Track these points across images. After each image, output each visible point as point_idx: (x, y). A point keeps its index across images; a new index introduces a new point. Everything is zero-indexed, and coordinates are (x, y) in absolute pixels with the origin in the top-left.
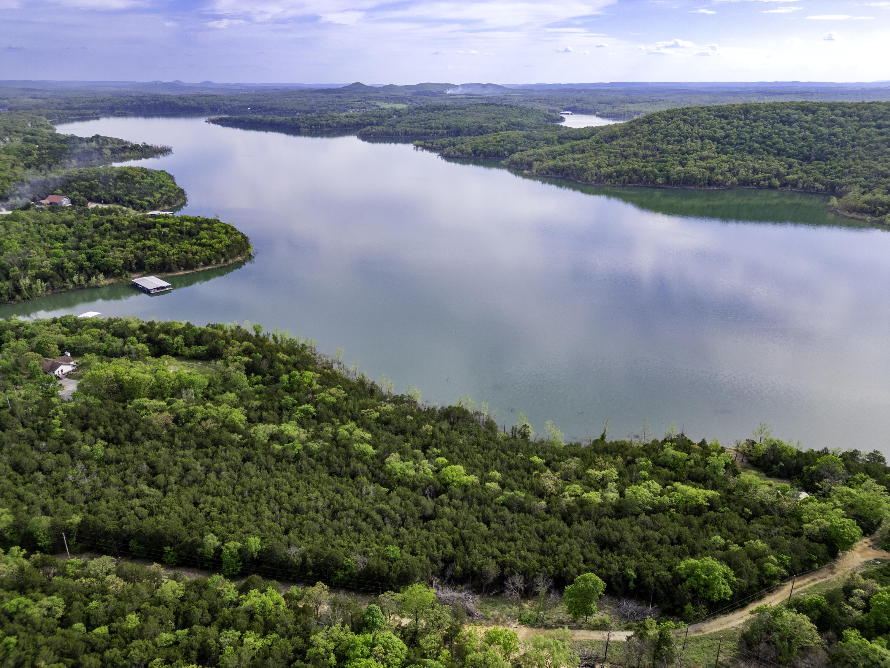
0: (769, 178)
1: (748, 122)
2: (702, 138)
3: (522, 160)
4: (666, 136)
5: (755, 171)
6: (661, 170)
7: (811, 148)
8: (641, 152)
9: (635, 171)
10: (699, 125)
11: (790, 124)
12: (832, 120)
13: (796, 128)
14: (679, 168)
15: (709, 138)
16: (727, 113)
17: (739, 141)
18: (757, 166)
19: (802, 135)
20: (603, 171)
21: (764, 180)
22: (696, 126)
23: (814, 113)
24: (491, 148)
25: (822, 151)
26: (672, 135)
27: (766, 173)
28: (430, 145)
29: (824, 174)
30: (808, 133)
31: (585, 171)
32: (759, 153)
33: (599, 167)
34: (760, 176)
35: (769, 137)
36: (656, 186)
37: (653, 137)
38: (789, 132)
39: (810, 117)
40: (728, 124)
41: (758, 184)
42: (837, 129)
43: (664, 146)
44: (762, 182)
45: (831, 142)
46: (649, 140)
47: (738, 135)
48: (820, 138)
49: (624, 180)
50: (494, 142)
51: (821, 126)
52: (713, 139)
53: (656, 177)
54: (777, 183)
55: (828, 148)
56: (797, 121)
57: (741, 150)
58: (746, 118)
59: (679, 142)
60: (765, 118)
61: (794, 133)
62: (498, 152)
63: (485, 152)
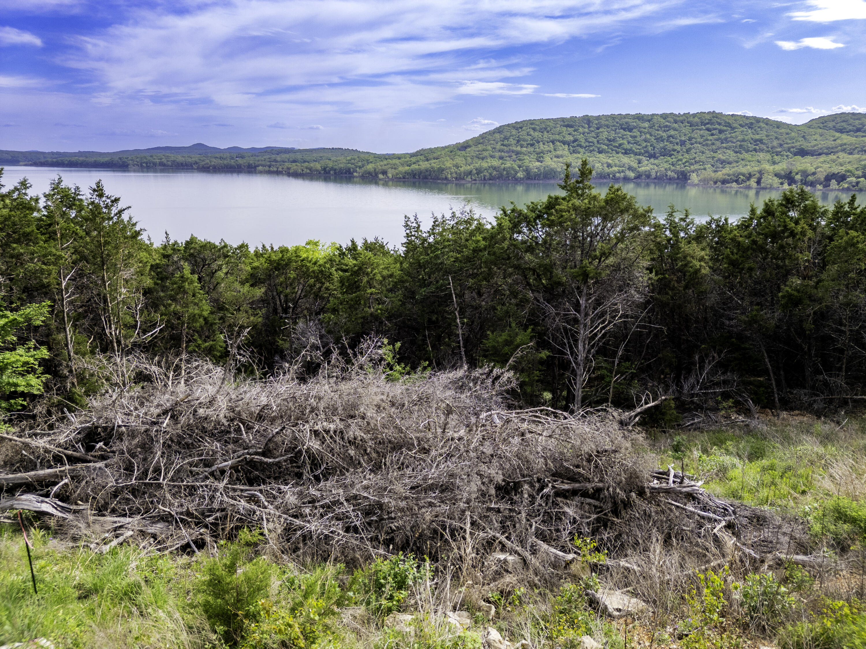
0: (623, 171)
1: (592, 129)
2: (553, 142)
3: (375, 170)
4: (518, 141)
5: (609, 166)
6: (520, 167)
7: (654, 148)
8: (497, 154)
9: (495, 168)
10: (548, 132)
11: (630, 130)
12: (666, 126)
13: (636, 133)
14: (538, 164)
15: (559, 141)
16: (571, 123)
17: (587, 144)
18: (610, 161)
19: (643, 137)
20: (462, 169)
21: (619, 172)
22: (545, 133)
23: (649, 121)
24: (342, 166)
25: (665, 149)
26: (524, 140)
27: (620, 167)
28: (275, 169)
29: (673, 165)
30: (648, 136)
31: (443, 170)
32: (608, 152)
33: (457, 166)
34: (616, 169)
35: (614, 140)
36: (517, 181)
37: (506, 142)
38: (631, 136)
39: (646, 125)
40: (574, 131)
41: (614, 176)
42: (672, 132)
43: (519, 148)
44: (618, 175)
45: (671, 142)
46: (503, 145)
47: (586, 140)
48: (660, 139)
49: (485, 176)
50: (345, 161)
51: (658, 130)
52: (564, 143)
53: (516, 172)
54: (632, 175)
55: (670, 146)
56: (635, 127)
57: (591, 151)
58: (589, 127)
59: (532, 145)
60: (608, 126)
61: (636, 137)
62: (349, 169)
63: (335, 170)
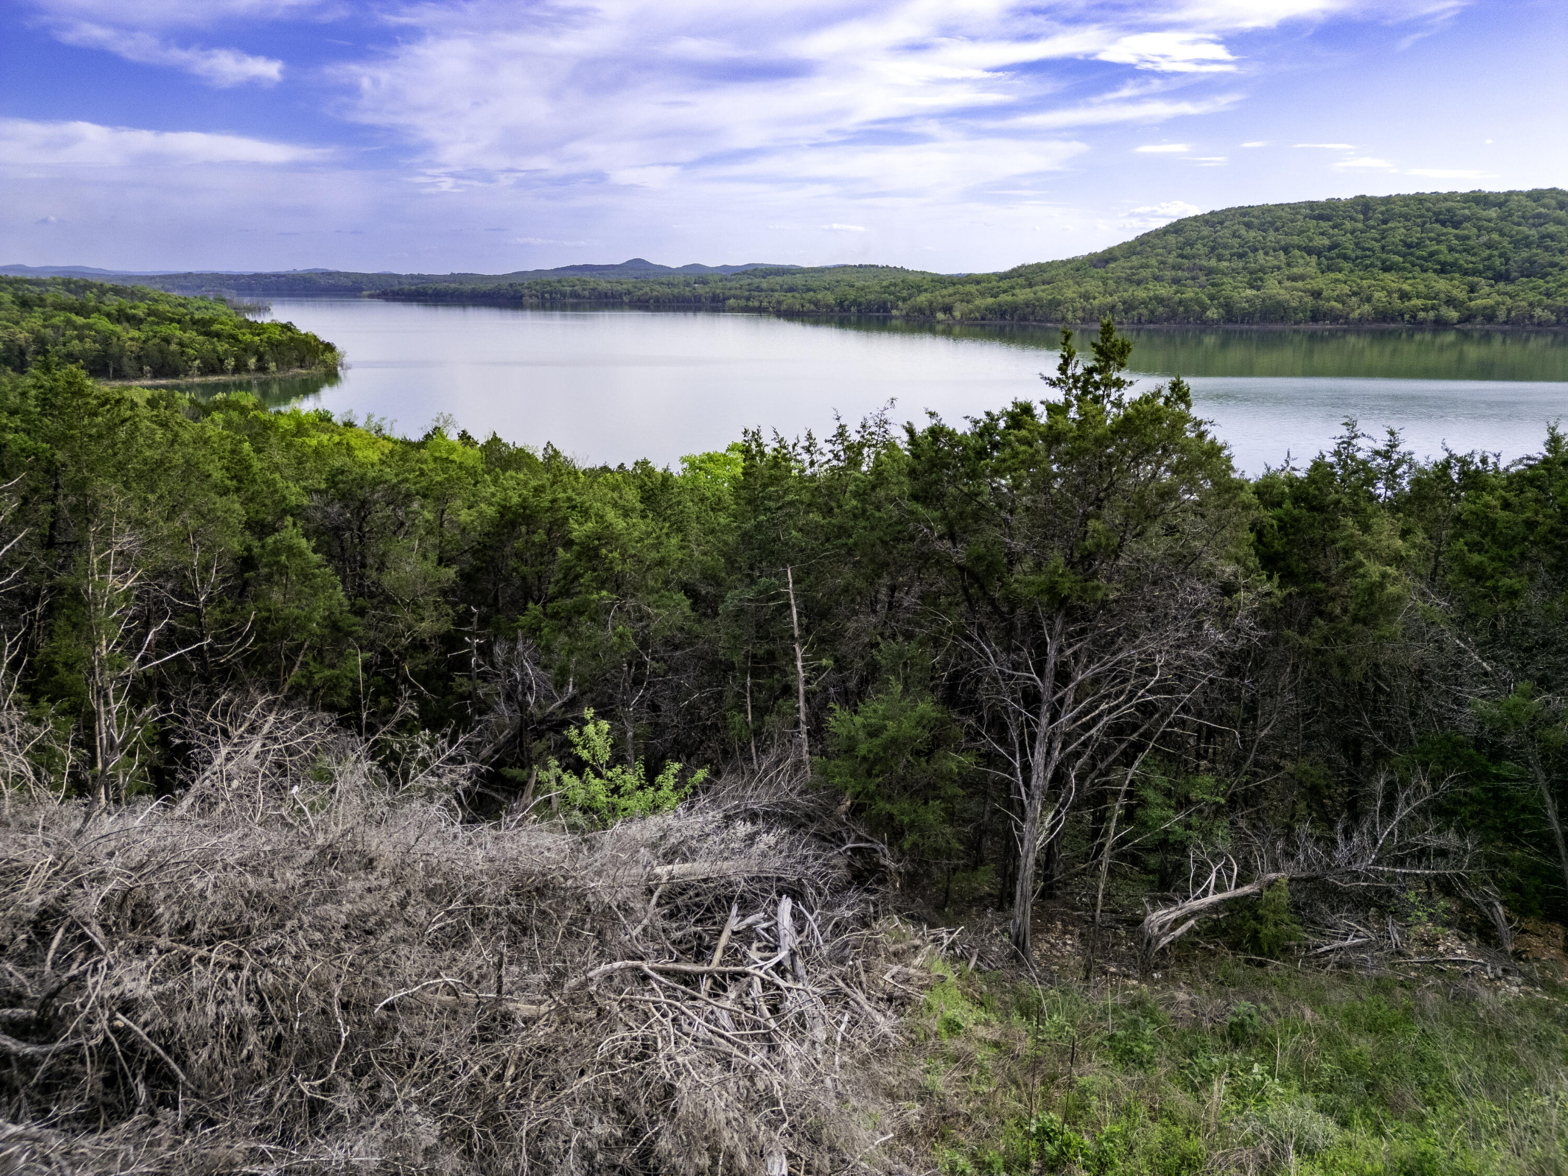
0: (1433, 308)
1: (1372, 223)
2: (1286, 250)
3: (931, 303)
4: (1213, 249)
5: (1404, 296)
6: (1212, 298)
7: (1508, 260)
8: (1169, 274)
9: (1160, 300)
10: (1277, 230)
11: (1456, 225)
12: (1539, 216)
13: (1469, 229)
14: (1250, 292)
15: (1299, 248)
16: (1328, 211)
17: (1359, 252)
18: (1406, 287)
19: (1484, 239)
20: (1096, 303)
21: (1425, 309)
22: (1271, 232)
23: (1500, 205)
24: (872, 297)
25: (1533, 264)
26: (1225, 247)
27: (1427, 297)
28: (756, 304)
29: (1548, 295)
30: (1495, 236)
31: (1059, 303)
32: (1404, 269)
33: (1086, 297)
34: (1418, 302)
35: (1419, 245)
36: (1205, 325)
37: (1188, 251)
38: (1457, 237)
39: (1493, 213)
40: (1333, 227)
41: (1414, 317)
42: (1552, 228)
43: (1213, 263)
44: (1422, 315)
45: (1547, 249)
46: (1181, 256)
47: (1357, 244)
48: (1525, 242)
49: (1140, 315)
50: (877, 288)
51: (1519, 224)
52: (1309, 251)
53: (1205, 309)
54: (1454, 315)
55: (1543, 257)
56: (1467, 219)
57: (1367, 267)
58: (1367, 219)
59: (1241, 256)
60: (1406, 217)
61: (1468, 238)
62: (885, 303)
63: (860, 304)
